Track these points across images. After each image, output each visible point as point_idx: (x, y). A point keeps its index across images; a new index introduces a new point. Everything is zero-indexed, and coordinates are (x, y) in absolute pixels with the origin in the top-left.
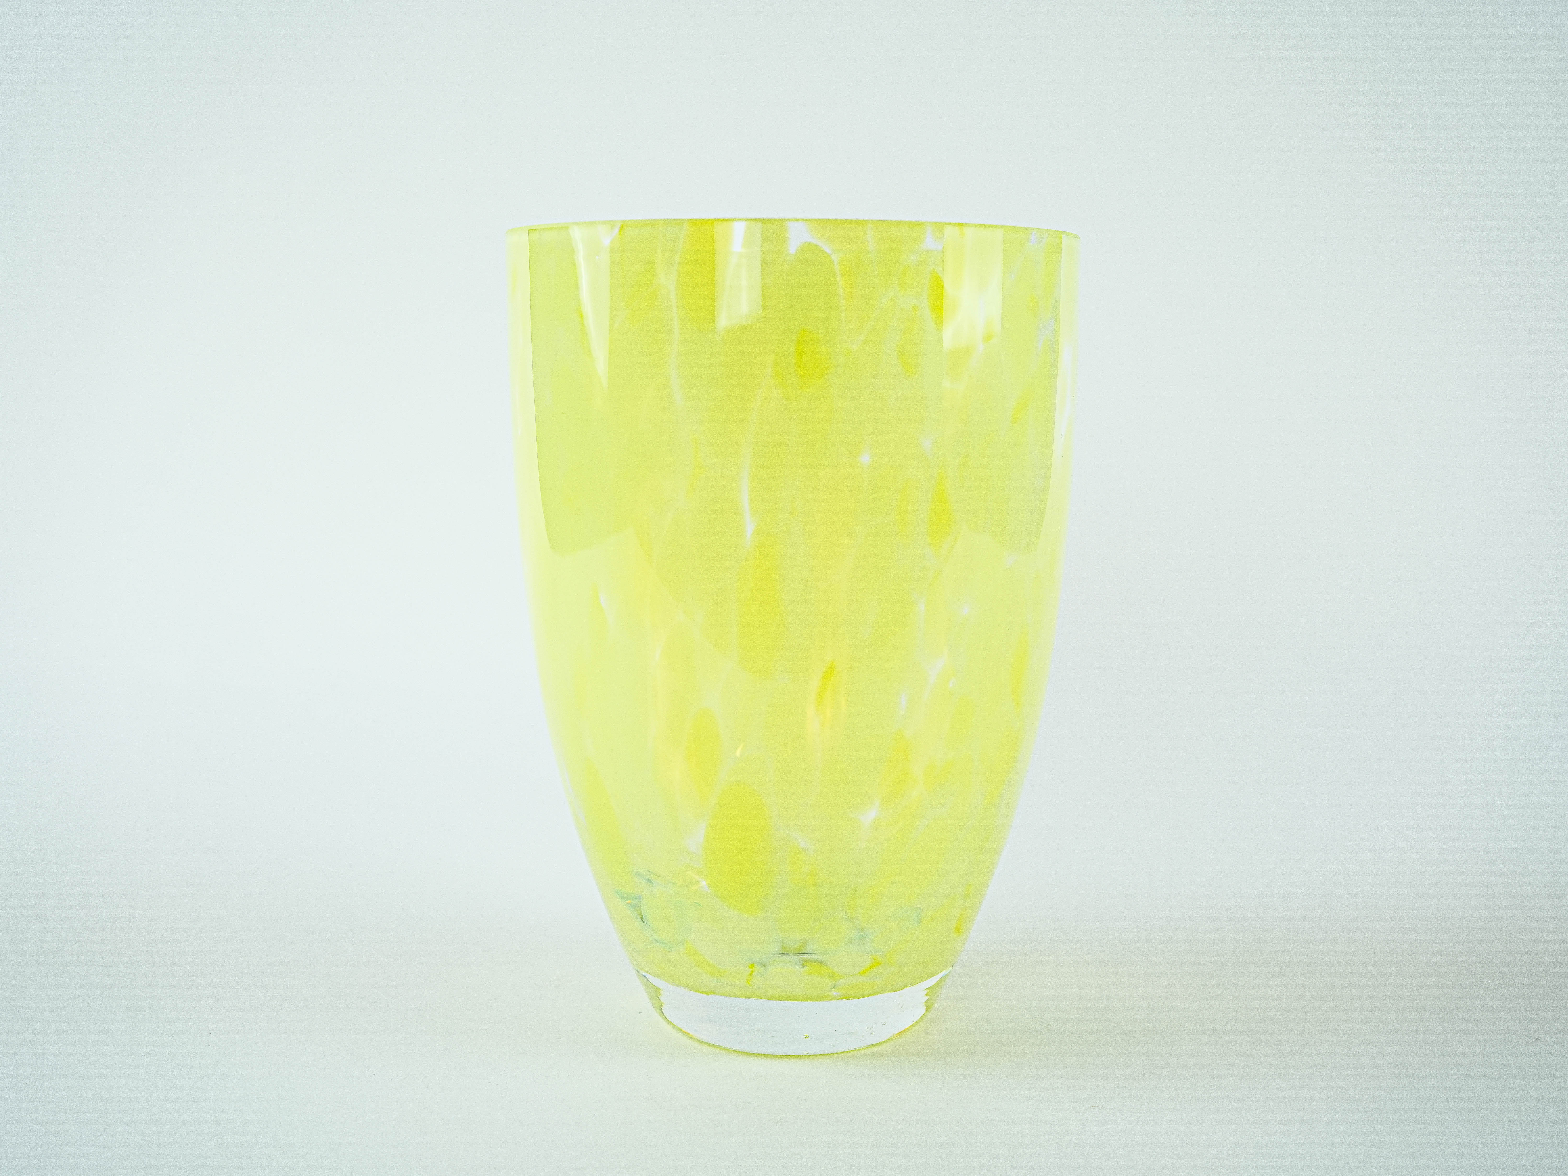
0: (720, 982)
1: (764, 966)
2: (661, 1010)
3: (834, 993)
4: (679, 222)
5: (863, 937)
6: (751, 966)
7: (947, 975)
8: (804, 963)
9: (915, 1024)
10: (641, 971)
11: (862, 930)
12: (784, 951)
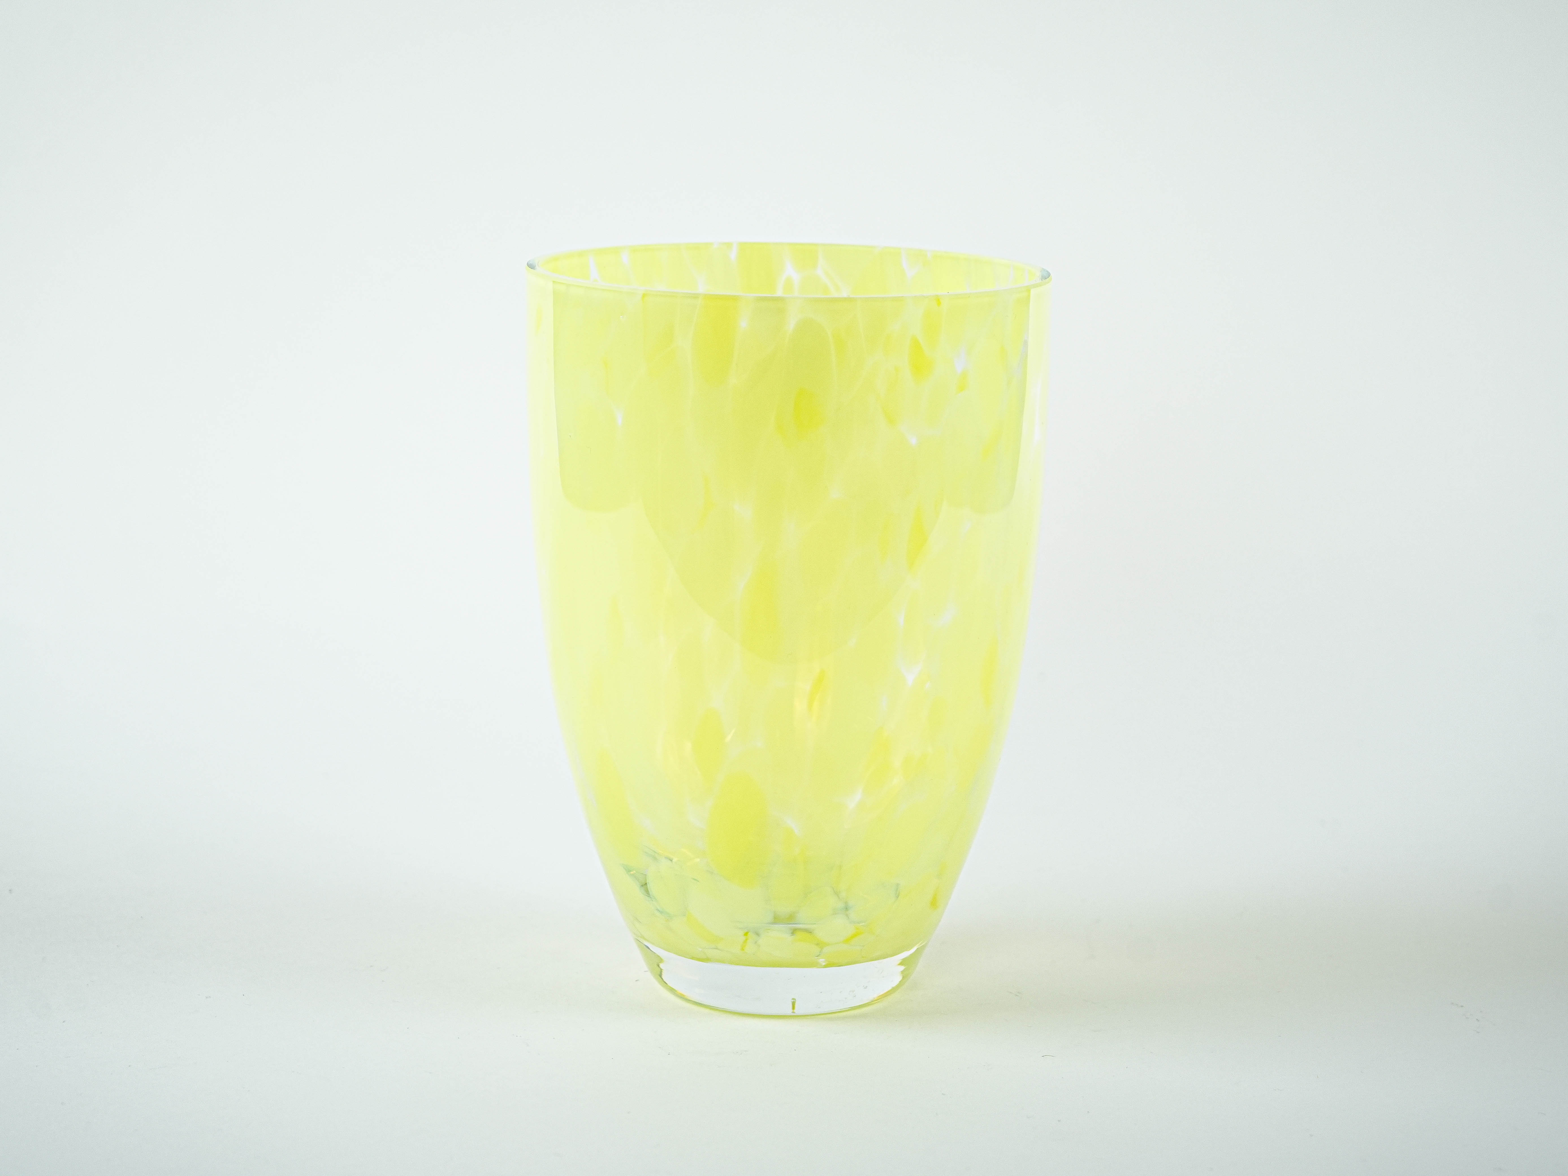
0: (716, 948)
1: (758, 934)
2: (661, 976)
3: (822, 961)
4: (695, 296)
5: (847, 908)
6: (746, 934)
7: (923, 947)
8: (793, 932)
9: (894, 990)
10: (642, 940)
11: (846, 903)
12: (777, 920)
